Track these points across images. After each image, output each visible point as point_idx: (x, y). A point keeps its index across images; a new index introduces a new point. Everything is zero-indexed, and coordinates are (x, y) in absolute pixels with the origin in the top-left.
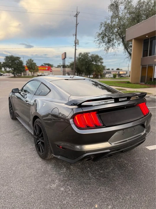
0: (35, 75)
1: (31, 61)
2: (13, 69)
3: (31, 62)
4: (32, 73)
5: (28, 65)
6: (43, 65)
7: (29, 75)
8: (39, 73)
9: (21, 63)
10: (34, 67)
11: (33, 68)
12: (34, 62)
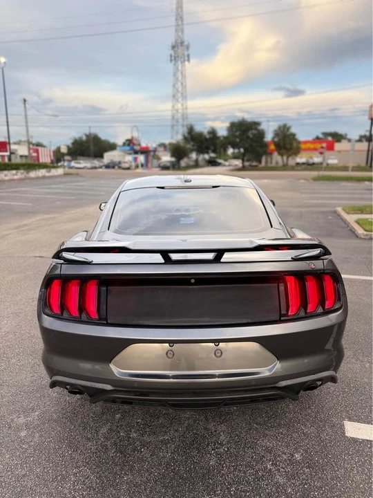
0: (292, 162)
1: (284, 129)
2: (242, 150)
3: (286, 130)
4: (285, 158)
5: (276, 140)
6: (321, 136)
7: (277, 163)
8: (301, 158)
9: (261, 134)
10: (291, 144)
11: (288, 146)
12: (293, 130)
